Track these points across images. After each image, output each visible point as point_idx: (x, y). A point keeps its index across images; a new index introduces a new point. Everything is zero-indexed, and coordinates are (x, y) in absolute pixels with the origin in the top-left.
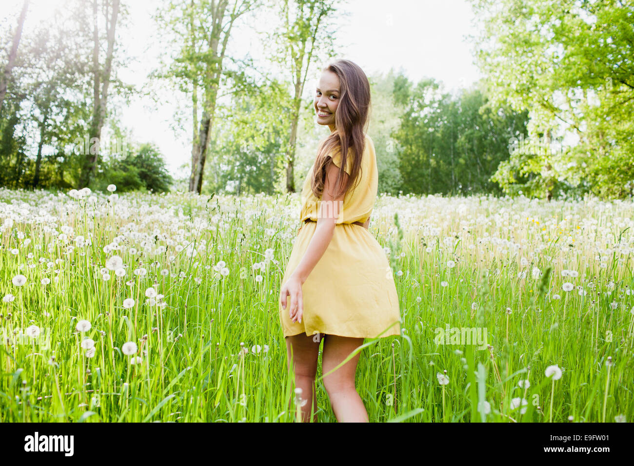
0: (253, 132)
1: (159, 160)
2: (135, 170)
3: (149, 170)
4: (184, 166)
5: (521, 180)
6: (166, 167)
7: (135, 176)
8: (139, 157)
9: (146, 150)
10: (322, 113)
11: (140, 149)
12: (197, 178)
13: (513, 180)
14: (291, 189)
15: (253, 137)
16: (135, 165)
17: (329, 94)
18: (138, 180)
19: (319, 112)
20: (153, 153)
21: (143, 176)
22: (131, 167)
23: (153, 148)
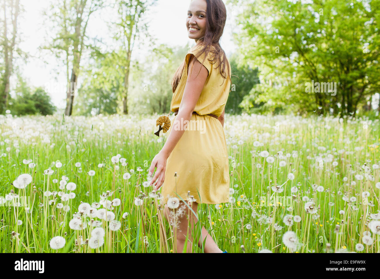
0: (103, 80)
1: (48, 97)
2: (33, 103)
3: (41, 103)
5: (256, 106)
7: (32, 106)
9: (39, 91)
10: (193, 29)
12: (69, 107)
13: (251, 106)
14: (126, 112)
15: (103, 82)
17: (198, 14)
18: (34, 109)
19: (190, 29)
20: (43, 92)
21: (38, 106)
23: (43, 89)
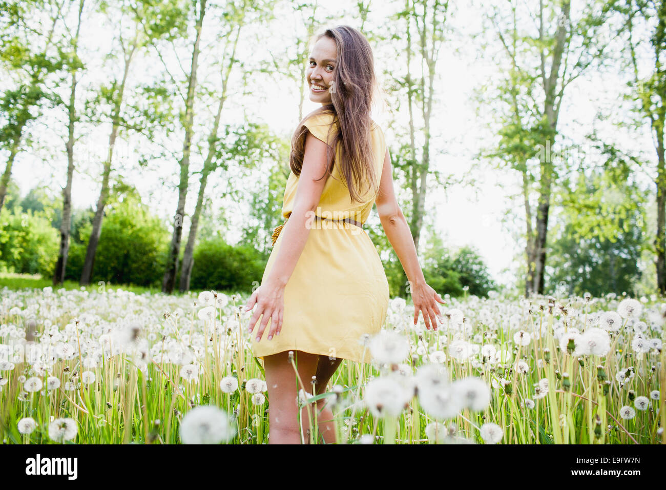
1: (480, 263)
2: (456, 275)
3: (470, 275)
4: (505, 271)
6: (488, 271)
7: (455, 282)
8: (458, 261)
9: (465, 253)
10: (316, 87)
11: (458, 251)
12: (537, 280)
16: (454, 270)
17: (325, 64)
19: (313, 85)
20: (473, 256)
21: (464, 281)
22: (450, 272)
23: (472, 250)
